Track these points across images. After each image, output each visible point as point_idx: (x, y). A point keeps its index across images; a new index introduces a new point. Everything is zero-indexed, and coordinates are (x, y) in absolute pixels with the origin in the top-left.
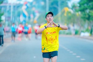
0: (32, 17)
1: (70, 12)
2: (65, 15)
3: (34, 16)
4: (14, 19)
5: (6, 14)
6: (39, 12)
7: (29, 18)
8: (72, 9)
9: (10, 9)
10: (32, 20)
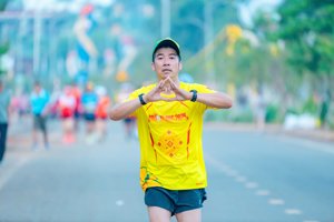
0: (110, 58)
1: (246, 43)
2: (230, 51)
3: (119, 56)
4: (45, 66)
5: (18, 49)
6: (136, 43)
7: (101, 62)
8: (254, 31)
9: (31, 32)
10: (109, 72)
